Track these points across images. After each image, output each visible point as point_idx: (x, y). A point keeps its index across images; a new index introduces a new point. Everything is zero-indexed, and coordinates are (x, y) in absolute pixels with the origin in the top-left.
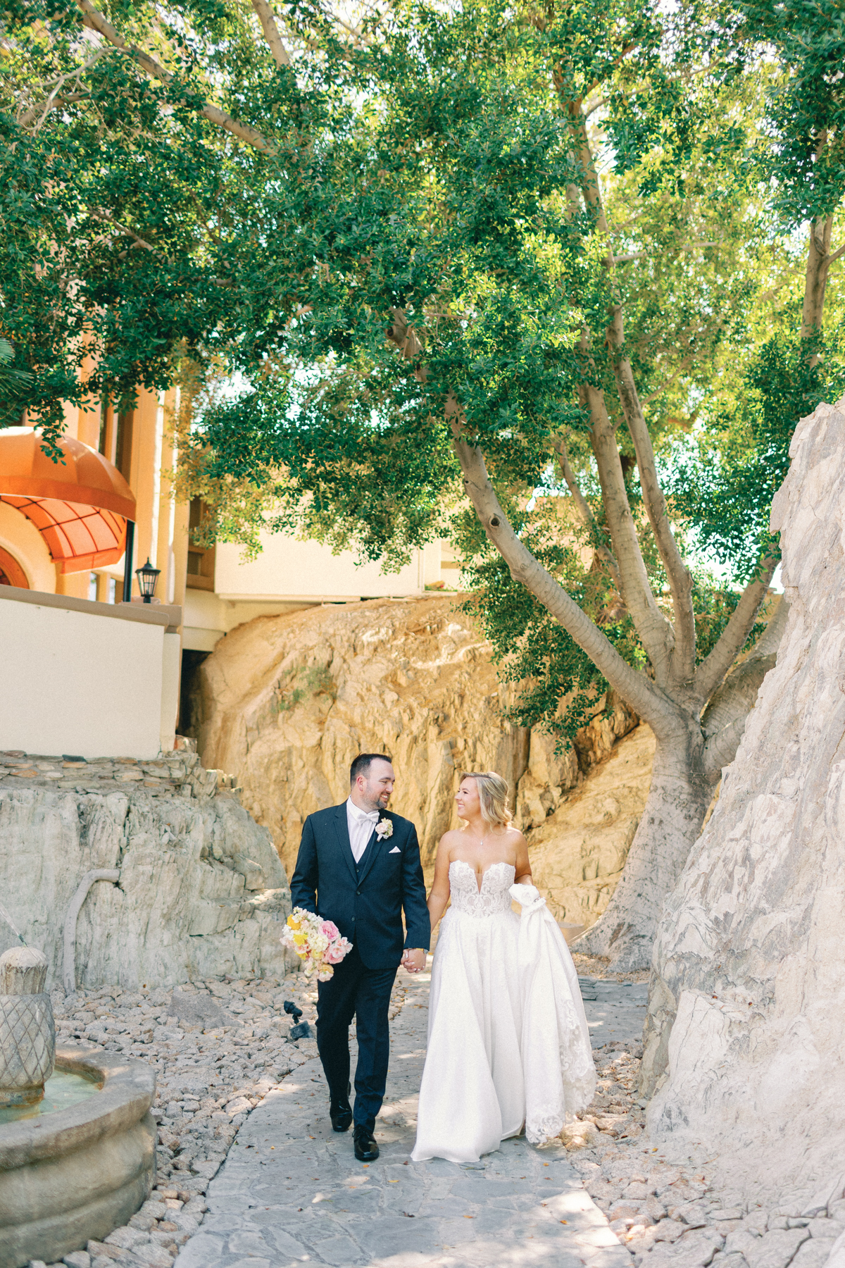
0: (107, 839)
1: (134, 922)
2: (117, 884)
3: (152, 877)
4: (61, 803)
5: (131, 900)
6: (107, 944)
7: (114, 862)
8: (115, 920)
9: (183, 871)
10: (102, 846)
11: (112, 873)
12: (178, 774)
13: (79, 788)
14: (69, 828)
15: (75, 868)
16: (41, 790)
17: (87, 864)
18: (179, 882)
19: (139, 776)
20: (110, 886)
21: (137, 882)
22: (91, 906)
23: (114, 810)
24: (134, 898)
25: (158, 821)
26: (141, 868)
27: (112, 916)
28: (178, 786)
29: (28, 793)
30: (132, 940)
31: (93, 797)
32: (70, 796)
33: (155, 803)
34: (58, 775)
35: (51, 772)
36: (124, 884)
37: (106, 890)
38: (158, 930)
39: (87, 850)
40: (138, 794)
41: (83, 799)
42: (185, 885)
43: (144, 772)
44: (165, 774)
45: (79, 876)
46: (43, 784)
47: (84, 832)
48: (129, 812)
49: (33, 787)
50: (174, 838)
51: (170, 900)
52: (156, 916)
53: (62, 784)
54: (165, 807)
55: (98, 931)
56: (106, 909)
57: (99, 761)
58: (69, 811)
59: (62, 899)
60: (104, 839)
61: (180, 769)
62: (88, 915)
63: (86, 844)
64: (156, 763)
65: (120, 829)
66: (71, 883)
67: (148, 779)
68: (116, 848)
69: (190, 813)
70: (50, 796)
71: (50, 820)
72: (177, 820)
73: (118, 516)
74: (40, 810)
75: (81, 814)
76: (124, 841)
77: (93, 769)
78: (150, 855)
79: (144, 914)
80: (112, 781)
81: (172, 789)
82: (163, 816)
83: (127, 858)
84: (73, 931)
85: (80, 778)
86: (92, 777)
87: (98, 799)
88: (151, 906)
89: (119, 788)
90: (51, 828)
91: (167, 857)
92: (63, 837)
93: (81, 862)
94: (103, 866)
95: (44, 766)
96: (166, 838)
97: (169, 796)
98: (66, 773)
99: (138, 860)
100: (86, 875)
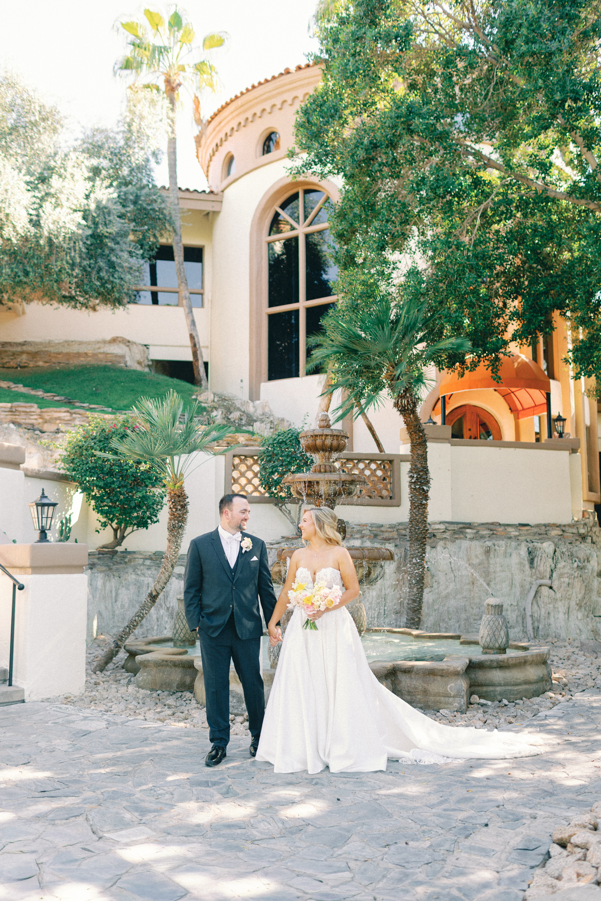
0: (544, 565)
1: (561, 607)
2: (551, 588)
3: (569, 584)
4: (519, 547)
5: (559, 595)
6: (549, 618)
7: (548, 576)
8: (551, 606)
9: (586, 582)
10: (541, 568)
11: (547, 581)
12: (582, 531)
13: (528, 540)
14: (524, 559)
15: (529, 579)
16: (509, 541)
17: (535, 577)
18: (584, 587)
19: (561, 533)
20: (547, 589)
21: (561, 587)
22: (538, 598)
23: (547, 550)
24: (560, 595)
25: (571, 556)
26: (562, 579)
27: (550, 604)
28: (583, 538)
29: (502, 543)
30: (561, 616)
31: (535, 544)
32: (524, 544)
33: (570, 546)
34: (517, 533)
35: (513, 532)
36: (554, 587)
37: (545, 591)
38: (575, 611)
39: (534, 570)
40: (560, 542)
41: (531, 545)
42: (588, 589)
43: (563, 531)
44: (575, 531)
45: (531, 583)
46: (510, 538)
47: (532, 561)
48: (555, 551)
49: (505, 540)
50: (580, 564)
51: (580, 596)
52: (573, 604)
53: (520, 538)
54: (575, 549)
55: (543, 611)
56: (546, 600)
57: (538, 526)
58: (523, 551)
59: (524, 594)
60: (542, 565)
61: (584, 528)
62: (537, 603)
63: (533, 568)
64: (569, 525)
65: (551, 560)
66: (527, 587)
67: (565, 534)
68: (549, 570)
69: (589, 551)
70: (514, 544)
71: (514, 555)
72: (582, 555)
73: (543, 392)
74: (509, 551)
75: (530, 553)
76: (553, 566)
77: (535, 530)
78: (567, 573)
79: (567, 603)
80: (545, 536)
81: (580, 539)
82: (574, 553)
83: (554, 575)
84: (530, 609)
85: (528, 534)
86: (535, 534)
87: (538, 545)
88: (570, 599)
89: (549, 539)
90: (514, 560)
91: (576, 574)
92: (521, 564)
93: (531, 576)
94: (542, 578)
95: (510, 529)
96: (575, 565)
97: (578, 543)
98: (521, 532)
99: (561, 576)
100: (534, 583)
